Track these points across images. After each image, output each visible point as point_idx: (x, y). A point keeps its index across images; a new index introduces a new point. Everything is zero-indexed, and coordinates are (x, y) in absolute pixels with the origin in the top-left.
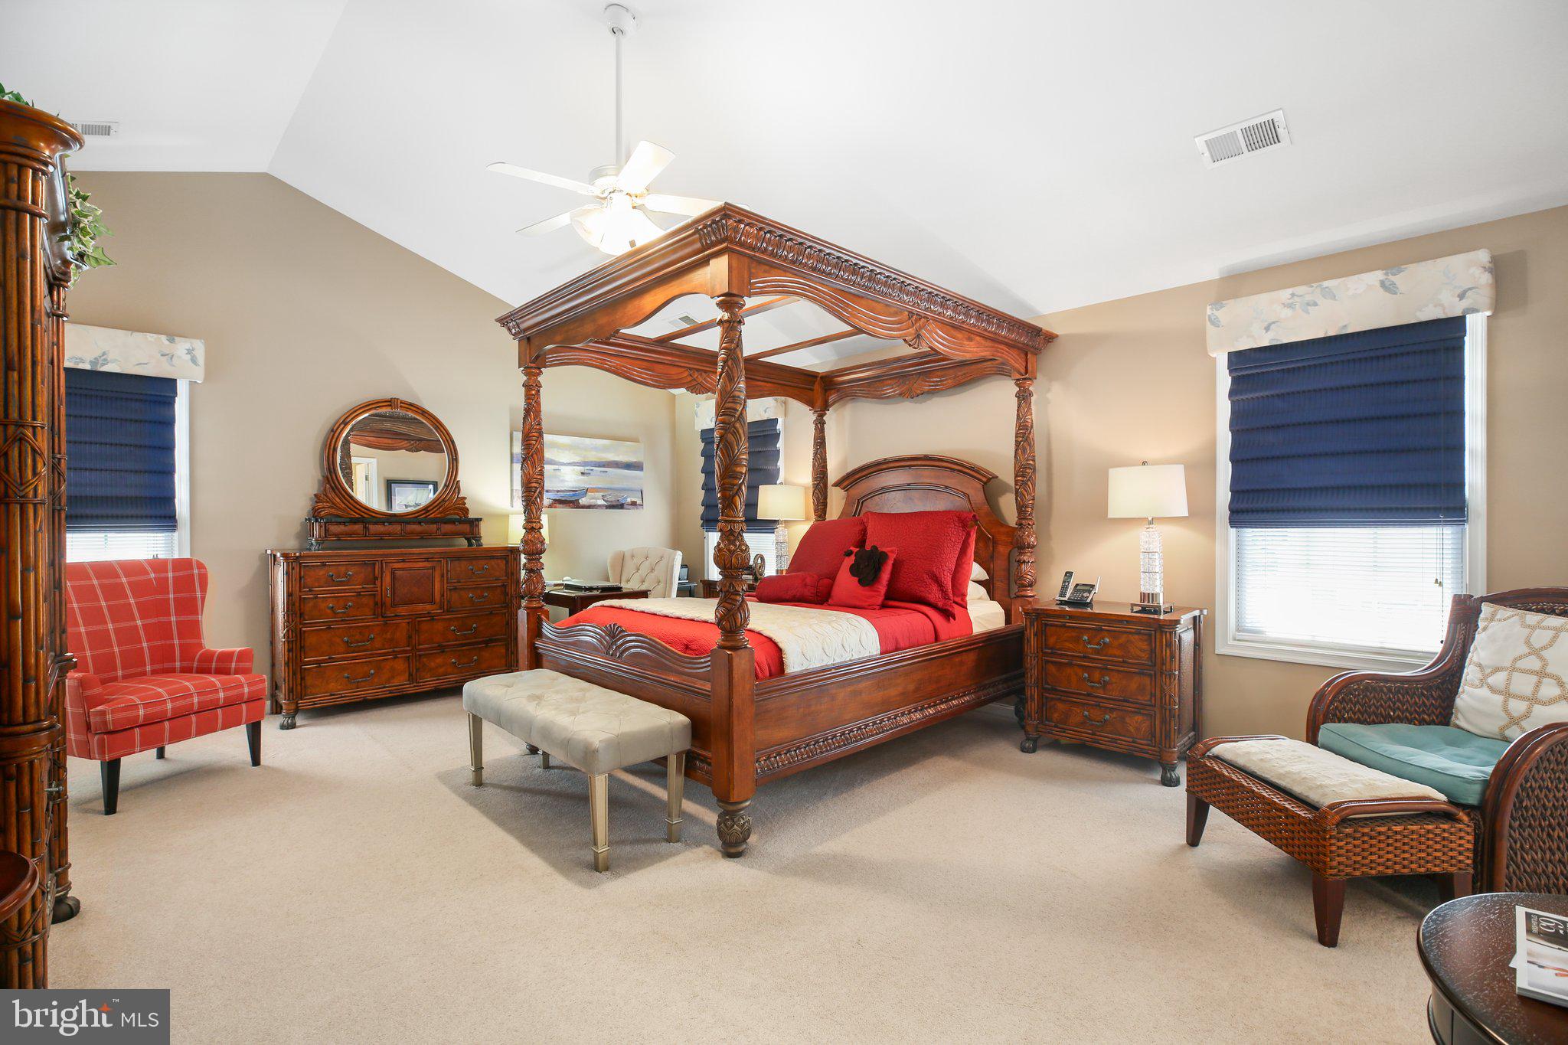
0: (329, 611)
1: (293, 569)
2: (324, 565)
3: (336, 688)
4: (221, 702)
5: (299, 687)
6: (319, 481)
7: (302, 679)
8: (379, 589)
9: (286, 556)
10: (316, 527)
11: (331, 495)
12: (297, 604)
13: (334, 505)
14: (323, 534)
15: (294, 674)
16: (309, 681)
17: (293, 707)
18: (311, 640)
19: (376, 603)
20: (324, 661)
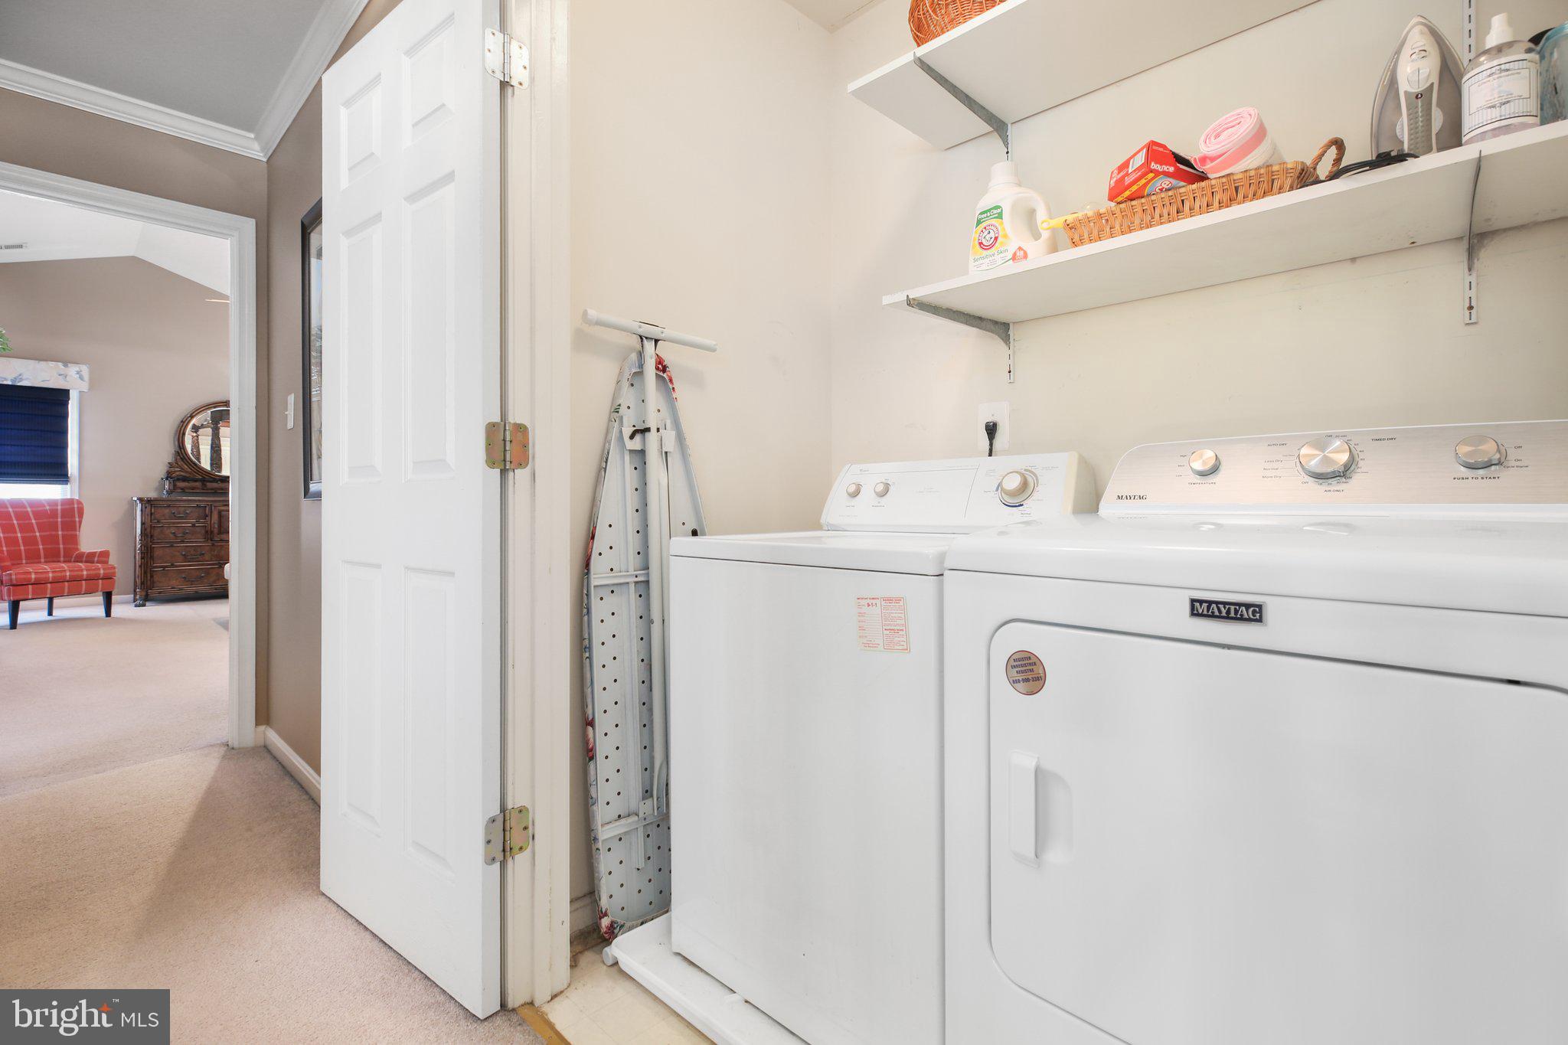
0: (171, 536)
1: (146, 508)
2: (169, 506)
3: (175, 583)
4: (101, 576)
5: (149, 582)
6: (173, 454)
7: (152, 576)
8: (209, 523)
9: (141, 500)
10: (167, 483)
11: (180, 463)
12: (148, 530)
13: (182, 470)
14: (172, 488)
15: (145, 573)
16: (156, 578)
17: (144, 593)
18: (158, 553)
19: (207, 532)
20: (167, 567)
